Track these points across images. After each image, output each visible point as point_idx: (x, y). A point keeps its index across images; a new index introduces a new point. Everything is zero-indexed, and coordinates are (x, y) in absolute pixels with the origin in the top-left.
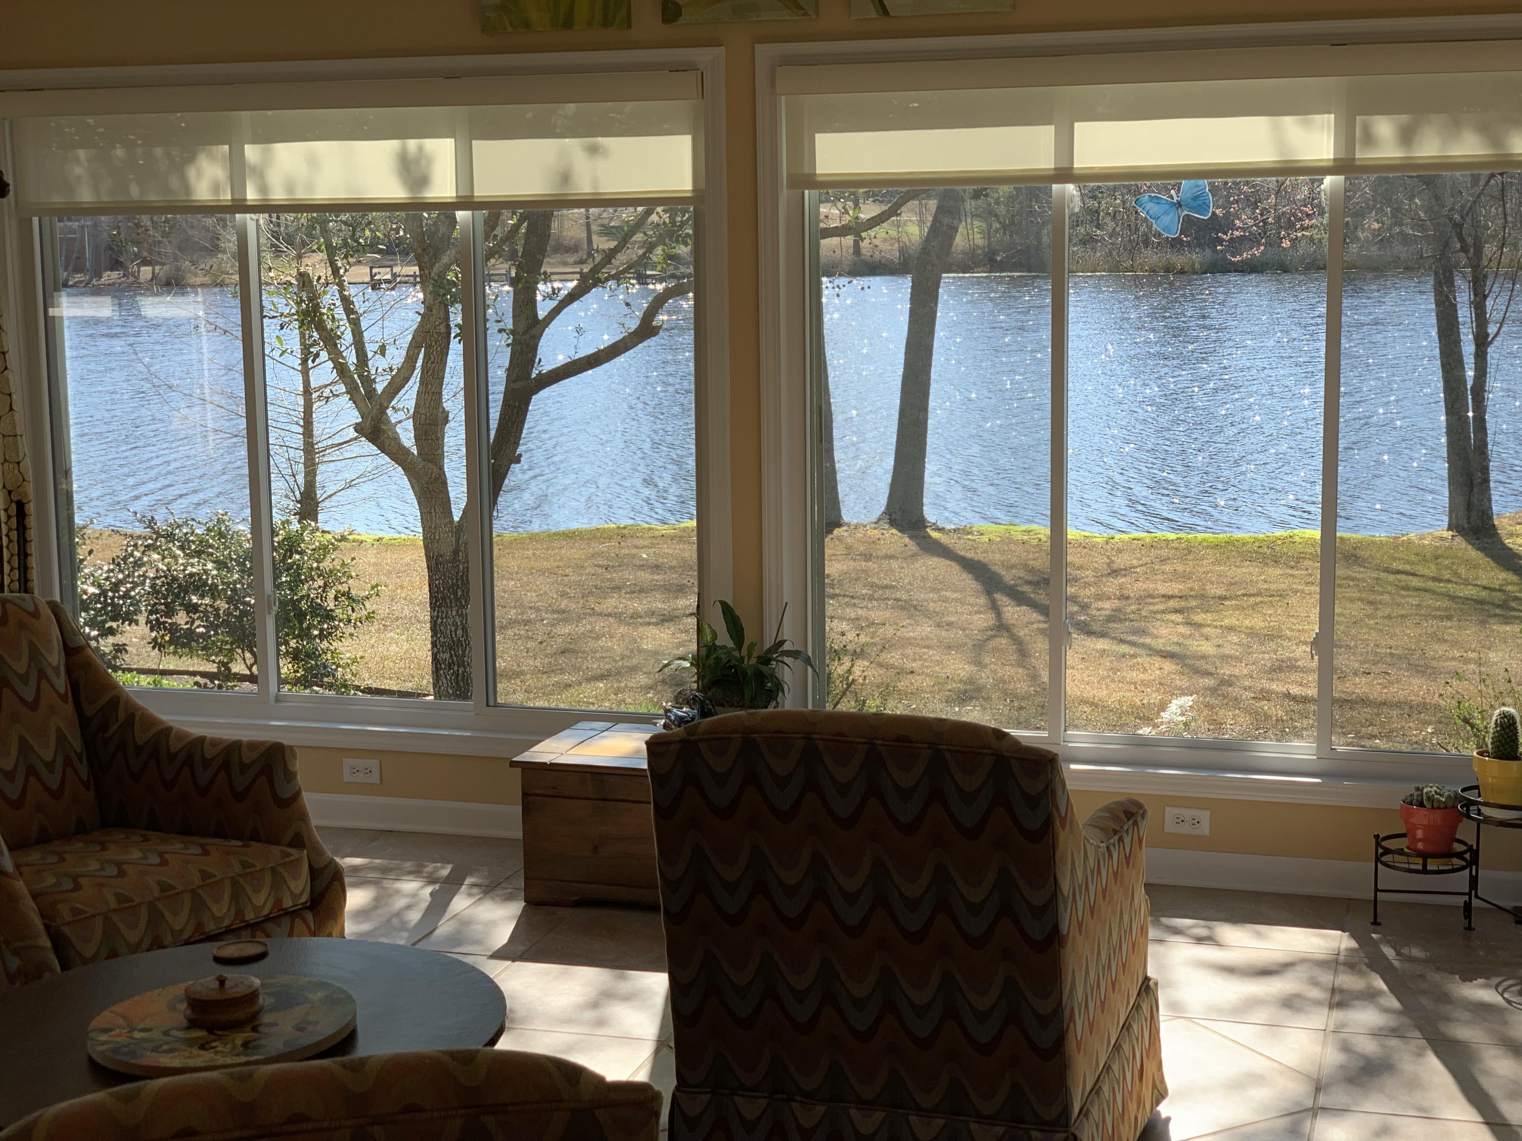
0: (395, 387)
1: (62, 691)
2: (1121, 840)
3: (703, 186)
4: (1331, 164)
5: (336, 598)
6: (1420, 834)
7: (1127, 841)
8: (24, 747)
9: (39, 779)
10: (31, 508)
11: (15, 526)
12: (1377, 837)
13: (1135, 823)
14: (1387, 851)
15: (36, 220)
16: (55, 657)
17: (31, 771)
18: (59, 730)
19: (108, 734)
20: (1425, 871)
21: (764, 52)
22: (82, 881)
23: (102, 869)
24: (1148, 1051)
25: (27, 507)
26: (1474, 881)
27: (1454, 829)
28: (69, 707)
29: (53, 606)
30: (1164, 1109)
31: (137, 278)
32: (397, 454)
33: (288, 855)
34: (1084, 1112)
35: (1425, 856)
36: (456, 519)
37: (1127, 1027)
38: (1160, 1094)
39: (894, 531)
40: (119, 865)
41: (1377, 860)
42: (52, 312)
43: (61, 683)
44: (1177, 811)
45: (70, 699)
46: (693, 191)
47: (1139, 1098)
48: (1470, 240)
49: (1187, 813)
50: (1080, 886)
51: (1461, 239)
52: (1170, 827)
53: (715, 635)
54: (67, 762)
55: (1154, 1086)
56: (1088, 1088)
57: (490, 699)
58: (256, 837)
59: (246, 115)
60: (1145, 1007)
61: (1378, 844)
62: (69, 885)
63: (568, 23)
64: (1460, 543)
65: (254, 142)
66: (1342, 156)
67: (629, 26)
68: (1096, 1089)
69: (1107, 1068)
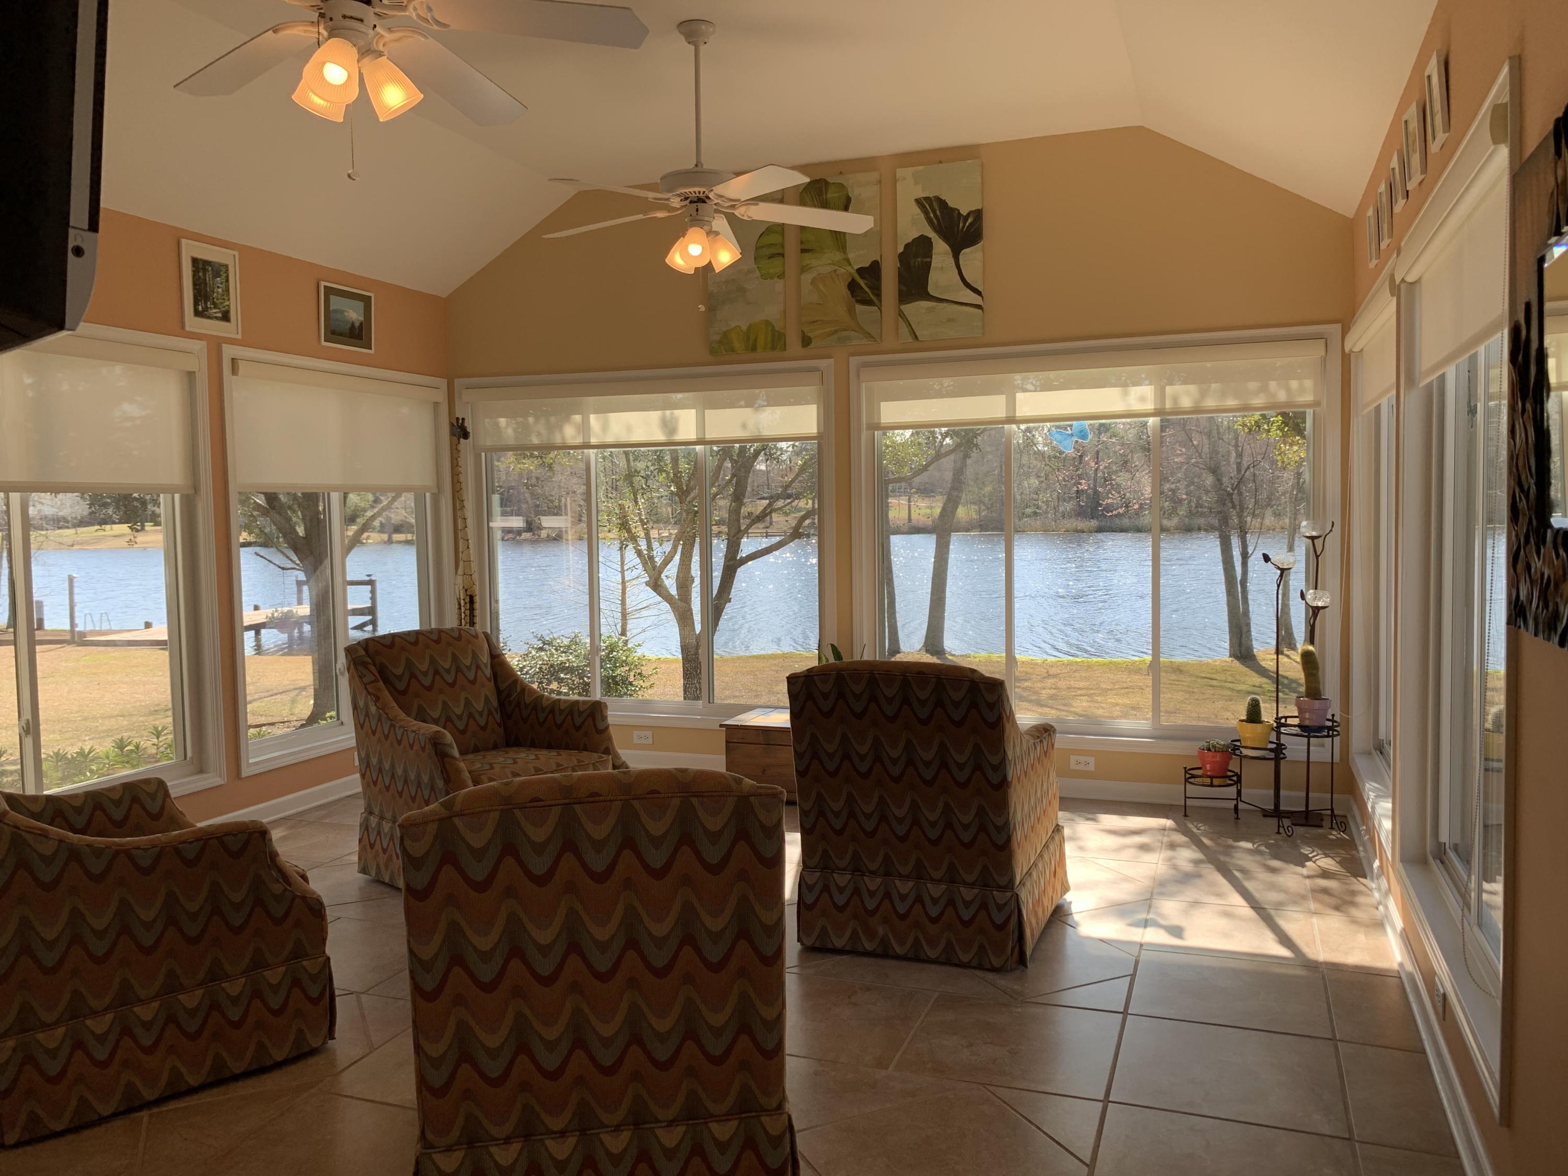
0: (667, 562)
1: (489, 676)
2: (1041, 741)
3: (822, 430)
4: (1153, 411)
5: (634, 676)
6: (1208, 767)
7: (1045, 743)
8: (468, 703)
9: (475, 720)
10: (477, 599)
11: (468, 607)
12: (1185, 768)
13: (1050, 735)
14: (1193, 776)
15: (483, 454)
16: (485, 658)
17: (471, 716)
18: (486, 695)
19: (512, 699)
20: (1212, 785)
21: (854, 361)
22: (494, 765)
23: (506, 761)
24: (1059, 863)
25: (475, 598)
26: (1239, 793)
27: (1227, 764)
28: (492, 684)
29: (485, 634)
30: (1068, 897)
31: (539, 536)
32: (667, 597)
33: (602, 757)
34: (1022, 883)
35: (1212, 777)
36: (698, 632)
37: (1046, 846)
38: (1066, 888)
39: (928, 655)
40: (514, 759)
41: (1186, 780)
42: (491, 524)
43: (488, 672)
44: (1077, 757)
45: (493, 681)
46: (818, 433)
47: (1054, 886)
48: (1237, 503)
49: (1082, 759)
50: (1018, 758)
51: (1232, 502)
52: (1073, 766)
53: (827, 660)
54: (490, 713)
55: (1063, 884)
56: (1025, 871)
57: (710, 700)
58: (585, 749)
59: (591, 399)
60: (1057, 838)
61: (1186, 772)
62: (488, 767)
63: (754, 349)
64: (1236, 664)
65: (594, 413)
66: (1158, 407)
67: (785, 350)
68: (1029, 873)
69: (1035, 864)
